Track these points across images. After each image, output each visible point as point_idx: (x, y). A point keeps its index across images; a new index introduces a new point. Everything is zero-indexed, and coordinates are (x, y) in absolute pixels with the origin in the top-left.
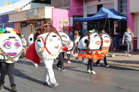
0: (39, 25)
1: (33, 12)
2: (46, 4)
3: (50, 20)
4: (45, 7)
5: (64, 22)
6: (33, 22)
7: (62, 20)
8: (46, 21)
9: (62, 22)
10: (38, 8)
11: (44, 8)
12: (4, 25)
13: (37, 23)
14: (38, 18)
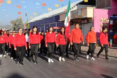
0: (83, 24)
1: (78, 12)
2: (91, 6)
3: (92, 19)
4: (87, 7)
5: (104, 21)
6: (78, 21)
7: (103, 19)
8: (88, 20)
9: (103, 21)
10: (81, 9)
11: (87, 9)
12: (57, 23)
13: (81, 22)
14: (82, 17)
